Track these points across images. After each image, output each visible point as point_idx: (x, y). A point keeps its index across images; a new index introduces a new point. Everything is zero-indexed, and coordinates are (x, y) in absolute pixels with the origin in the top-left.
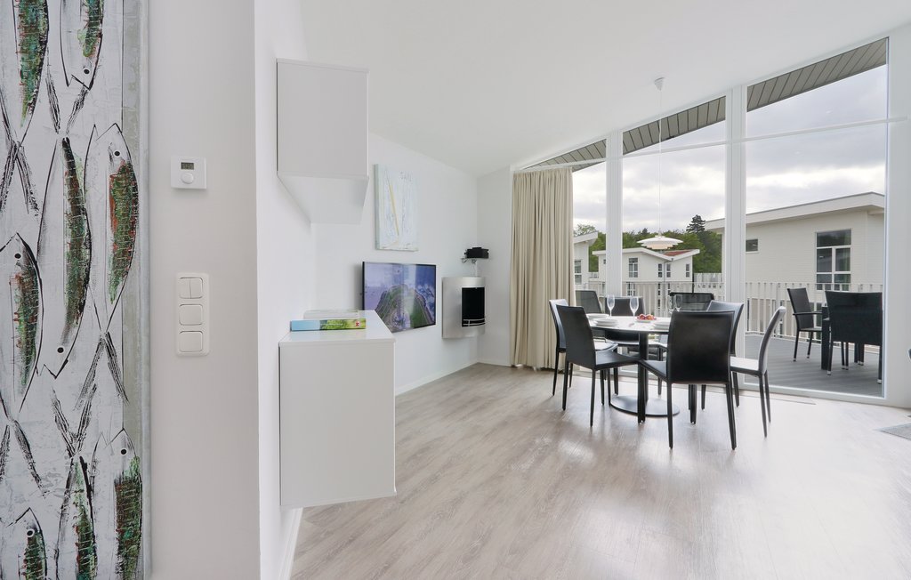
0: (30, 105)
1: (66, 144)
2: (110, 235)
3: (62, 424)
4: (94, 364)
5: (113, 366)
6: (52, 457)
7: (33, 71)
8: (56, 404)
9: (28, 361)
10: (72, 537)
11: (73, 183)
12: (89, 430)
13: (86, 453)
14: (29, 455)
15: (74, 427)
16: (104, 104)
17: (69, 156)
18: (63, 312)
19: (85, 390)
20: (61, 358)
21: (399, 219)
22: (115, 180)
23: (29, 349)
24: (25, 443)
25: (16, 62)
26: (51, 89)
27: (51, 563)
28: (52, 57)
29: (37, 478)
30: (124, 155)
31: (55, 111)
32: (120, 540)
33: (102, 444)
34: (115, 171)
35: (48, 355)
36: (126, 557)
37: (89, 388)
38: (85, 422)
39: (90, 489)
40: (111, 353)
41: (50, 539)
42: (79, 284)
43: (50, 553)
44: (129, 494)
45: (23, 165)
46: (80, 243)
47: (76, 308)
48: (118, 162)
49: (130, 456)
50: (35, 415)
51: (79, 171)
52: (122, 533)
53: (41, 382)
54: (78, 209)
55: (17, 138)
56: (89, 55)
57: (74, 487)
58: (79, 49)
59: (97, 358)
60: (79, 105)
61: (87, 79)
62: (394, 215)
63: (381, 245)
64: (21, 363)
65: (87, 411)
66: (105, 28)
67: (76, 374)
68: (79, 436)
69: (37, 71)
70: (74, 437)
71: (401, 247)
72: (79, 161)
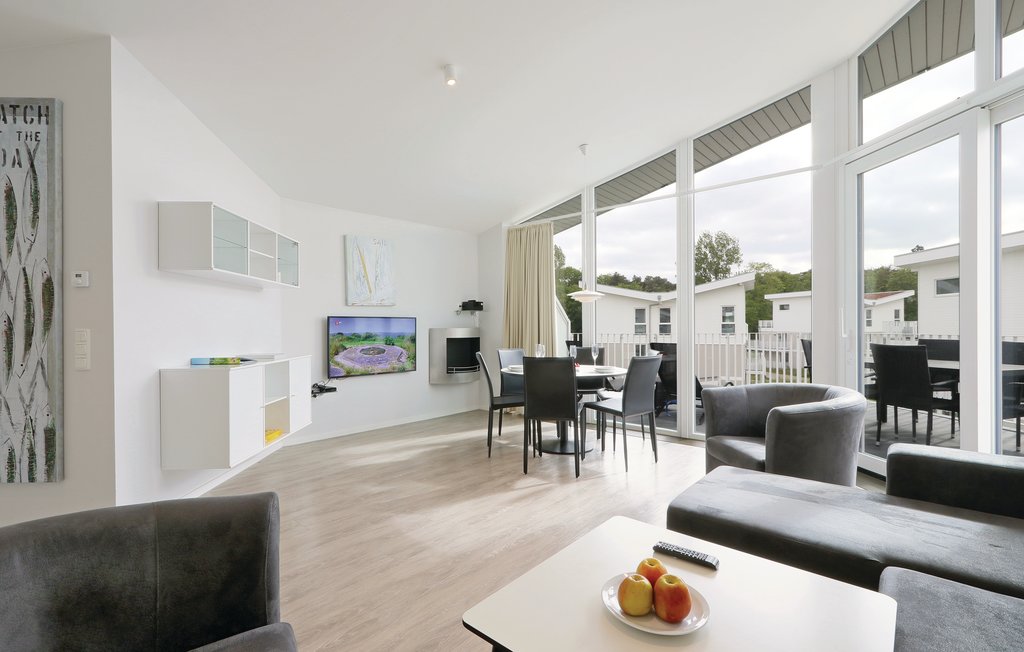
0: (10, 252)
1: (24, 269)
2: (42, 311)
3: (22, 399)
4: (36, 373)
5: (43, 373)
6: (19, 417)
7: (11, 237)
8: (20, 390)
9: (9, 370)
10: (26, 454)
11: (27, 287)
12: (33, 403)
13: (32, 414)
14: (9, 414)
15: (27, 402)
16: (40, 249)
17: (25, 275)
18: (23, 347)
19: (32, 384)
20: (22, 369)
21: (371, 279)
22: (44, 285)
23: (9, 364)
24: (8, 408)
25: (5, 234)
26: (18, 245)
27: (18, 465)
28: (18, 230)
29: (12, 424)
30: (48, 273)
31: (20, 254)
32: (47, 457)
33: (39, 410)
34: (43, 281)
35: (17, 367)
36: (49, 466)
37: (33, 384)
38: (32, 400)
39: (34, 432)
40: (43, 368)
41: (17, 453)
42: (29, 334)
43: (17, 460)
44: (50, 434)
45: (7, 280)
46: (30, 315)
47: (28, 345)
48: (45, 277)
49: (51, 417)
50: (11, 394)
51: (30, 281)
52: (47, 454)
53: (14, 379)
54: (29, 299)
55: (5, 268)
56: (33, 227)
57: (27, 430)
58: (29, 224)
59: (37, 369)
60: (29, 250)
61: (32, 239)
62: (366, 276)
63: (350, 302)
64: (6, 371)
65: (32, 395)
66: (40, 214)
67: (28, 377)
68: (29, 406)
69: (13, 237)
70: (27, 406)
71: (374, 302)
72: (29, 277)
